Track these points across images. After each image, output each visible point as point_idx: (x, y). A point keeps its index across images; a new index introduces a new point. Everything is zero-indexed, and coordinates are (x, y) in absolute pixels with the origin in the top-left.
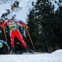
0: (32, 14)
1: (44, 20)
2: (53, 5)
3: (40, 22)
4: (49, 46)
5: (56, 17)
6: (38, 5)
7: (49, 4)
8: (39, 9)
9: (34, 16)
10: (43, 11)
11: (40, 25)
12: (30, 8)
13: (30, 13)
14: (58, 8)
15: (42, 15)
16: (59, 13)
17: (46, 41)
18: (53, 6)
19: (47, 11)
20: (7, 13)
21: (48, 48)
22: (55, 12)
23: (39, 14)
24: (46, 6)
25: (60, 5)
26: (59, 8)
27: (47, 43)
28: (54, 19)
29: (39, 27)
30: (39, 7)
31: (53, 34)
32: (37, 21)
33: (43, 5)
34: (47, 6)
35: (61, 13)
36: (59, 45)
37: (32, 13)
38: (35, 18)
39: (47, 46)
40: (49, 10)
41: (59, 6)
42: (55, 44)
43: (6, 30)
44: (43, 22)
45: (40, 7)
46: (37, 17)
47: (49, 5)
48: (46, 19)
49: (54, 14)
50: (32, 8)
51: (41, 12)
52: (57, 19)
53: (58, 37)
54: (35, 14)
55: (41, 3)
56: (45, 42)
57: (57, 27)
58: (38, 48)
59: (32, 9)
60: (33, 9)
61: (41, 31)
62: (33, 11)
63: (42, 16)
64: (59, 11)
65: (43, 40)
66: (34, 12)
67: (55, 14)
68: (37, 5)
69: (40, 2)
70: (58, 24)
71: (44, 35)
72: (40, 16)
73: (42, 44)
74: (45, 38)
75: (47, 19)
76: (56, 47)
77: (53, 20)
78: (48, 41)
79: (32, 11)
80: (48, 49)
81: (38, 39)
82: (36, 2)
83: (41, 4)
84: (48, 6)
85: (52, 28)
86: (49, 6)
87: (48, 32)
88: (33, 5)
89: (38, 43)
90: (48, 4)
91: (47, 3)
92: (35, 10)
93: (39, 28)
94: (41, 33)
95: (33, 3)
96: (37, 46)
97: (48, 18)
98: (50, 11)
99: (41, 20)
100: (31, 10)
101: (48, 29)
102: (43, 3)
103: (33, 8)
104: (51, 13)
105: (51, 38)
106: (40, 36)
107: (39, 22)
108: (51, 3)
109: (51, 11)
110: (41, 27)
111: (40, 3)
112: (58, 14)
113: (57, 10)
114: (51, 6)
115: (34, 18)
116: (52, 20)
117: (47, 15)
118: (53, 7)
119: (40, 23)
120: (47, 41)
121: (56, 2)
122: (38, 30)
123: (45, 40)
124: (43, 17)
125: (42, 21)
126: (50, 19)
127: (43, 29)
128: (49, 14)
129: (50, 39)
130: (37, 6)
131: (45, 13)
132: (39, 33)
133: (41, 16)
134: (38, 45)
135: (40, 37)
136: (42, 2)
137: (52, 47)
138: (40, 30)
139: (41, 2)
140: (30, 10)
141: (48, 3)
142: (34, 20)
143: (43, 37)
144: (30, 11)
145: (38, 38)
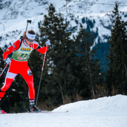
1: (56, 52)
3: (49, 55)
4: (64, 94)
8: (47, 34)
11: (50, 60)
17: (59, 87)
19: (60, 36)
21: (63, 97)
24: (58, 29)
27: (61, 90)
28: (71, 50)
30: (48, 30)
31: (70, 75)
33: (54, 27)
36: (81, 92)
39: (61, 94)
40: (64, 36)
42: (74, 91)
44: (55, 55)
48: (59, 50)
51: (51, 39)
52: (77, 50)
53: (78, 80)
54: (41, 42)
56: (58, 87)
57: (77, 64)
58: (46, 98)
61: (51, 69)
63: (53, 45)
65: (55, 83)
70: (79, 59)
71: (55, 76)
73: (53, 91)
74: (58, 81)
76: (76, 96)
77: (69, 52)
78: (62, 85)
80: (63, 99)
81: (46, 83)
85: (68, 64)
87: (62, 72)
88: (39, 27)
89: (46, 90)
91: (60, 23)
93: (48, 65)
96: (45, 94)
97: (62, 49)
101: (62, 67)
102: (54, 23)
105: (67, 81)
106: (50, 77)
109: (67, 37)
111: (49, 24)
120: (61, 86)
121: (77, 22)
122: (46, 68)
123: (57, 84)
125: (53, 53)
126: (65, 50)
128: (63, 42)
129: (65, 82)
130: (44, 29)
133: (51, 46)
134: (47, 92)
135: (50, 79)
136: (52, 23)
137: (68, 96)
138: (49, 69)
139: (51, 22)
143: (55, 80)
145: (46, 80)
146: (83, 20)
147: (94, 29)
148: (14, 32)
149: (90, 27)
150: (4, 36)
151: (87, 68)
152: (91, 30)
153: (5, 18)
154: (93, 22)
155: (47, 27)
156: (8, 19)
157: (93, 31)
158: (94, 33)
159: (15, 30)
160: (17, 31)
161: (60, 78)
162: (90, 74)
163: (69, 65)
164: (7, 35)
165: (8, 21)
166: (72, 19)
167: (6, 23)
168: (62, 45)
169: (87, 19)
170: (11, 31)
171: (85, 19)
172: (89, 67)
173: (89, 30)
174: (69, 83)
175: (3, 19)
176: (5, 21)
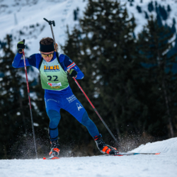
0: (73, 44)
1: (108, 60)
2: (130, 17)
3: (97, 64)
4: (121, 132)
5: (140, 52)
6: (91, 18)
7: (121, 15)
8: (92, 30)
9: (78, 49)
10: (105, 35)
11: (97, 74)
12: (67, 27)
13: (68, 41)
14: (144, 27)
15: (101, 46)
16: (147, 40)
17: (113, 119)
18: (133, 20)
19: (115, 34)
20: (6, 41)
22: (137, 37)
23: (94, 43)
24: (111, 21)
25: (152, 17)
26: (148, 27)
27: (117, 124)
28: (134, 57)
29: (92, 78)
30: (94, 23)
31: (132, 99)
32: (88, 64)
33: (105, 17)
34: (115, 21)
35: (155, 41)
36: (150, 127)
37: (75, 40)
38: (83, 53)
39: (116, 131)
40: (121, 32)
41: (149, 22)
42: (139, 126)
43: (3, 89)
44: (106, 65)
45: (96, 25)
46: (88, 51)
47: (119, 18)
48: (113, 57)
49: (135, 41)
50: (75, 28)
51: (99, 38)
52: (143, 56)
53: (146, 107)
54: (81, 44)
55: (99, 13)
56: (111, 120)
57: (143, 80)
59: (73, 29)
60: (75, 30)
61: (99, 90)
62: (76, 35)
63: (102, 49)
64: (150, 36)
65: (106, 114)
66: (79, 38)
67: (137, 44)
68: (87, 17)
69: (97, 11)
70: (147, 71)
71: (107, 100)
72: (95, 48)
74: (110, 110)
75: (116, 58)
77: (131, 60)
78: (118, 117)
79: (74, 34)
82: (85, 10)
83: (98, 16)
84: (118, 21)
85: (129, 81)
86: (121, 22)
87: (118, 94)
88: (75, 18)
90: (117, 16)
91: (114, 12)
92: (83, 33)
93: (95, 82)
94: (100, 95)
95: (76, 13)
97: (118, 54)
98: (124, 35)
99: (98, 59)
100: (71, 33)
101: (118, 85)
102: (105, 11)
103: (76, 25)
104: (126, 41)
105: (127, 109)
107: (94, 65)
108: (125, 14)
109: (127, 34)
110: (101, 80)
111: (96, 13)
112: (146, 42)
113: (144, 32)
114: (127, 19)
115: (79, 54)
116: (129, 59)
117: (115, 45)
118: (131, 23)
119: (96, 67)
120: (116, 118)
121: (139, 9)
122: (91, 87)
123: (110, 115)
124: (105, 51)
125: (103, 62)
126: (123, 56)
127: (104, 83)
128: (120, 43)
129: (123, 111)
130: (88, 20)
131: (109, 41)
132: (94, 94)
133: (99, 50)
135: (97, 106)
136: (102, 11)
138: (96, 89)
139: (99, 9)
140: (68, 32)
141: (118, 13)
142: (79, 59)
143: (105, 108)
144: (69, 36)
146: (150, 7)
147: (169, 22)
148: (32, 27)
149: (161, 18)
150: (15, 35)
151: (160, 86)
152: (164, 22)
153: (18, 4)
154: (166, 9)
155: (93, 18)
156: (23, 5)
157: (166, 25)
158: (169, 28)
159: (35, 23)
160: (38, 25)
161: (115, 104)
162: (166, 98)
163: (129, 83)
164: (21, 33)
165: (23, 8)
166: (131, 5)
167: (19, 11)
168: (118, 49)
169: (156, 4)
170: (28, 24)
171: (154, 4)
172: (163, 85)
173: (161, 24)
174: (129, 113)
175: (14, 6)
176: (17, 8)
